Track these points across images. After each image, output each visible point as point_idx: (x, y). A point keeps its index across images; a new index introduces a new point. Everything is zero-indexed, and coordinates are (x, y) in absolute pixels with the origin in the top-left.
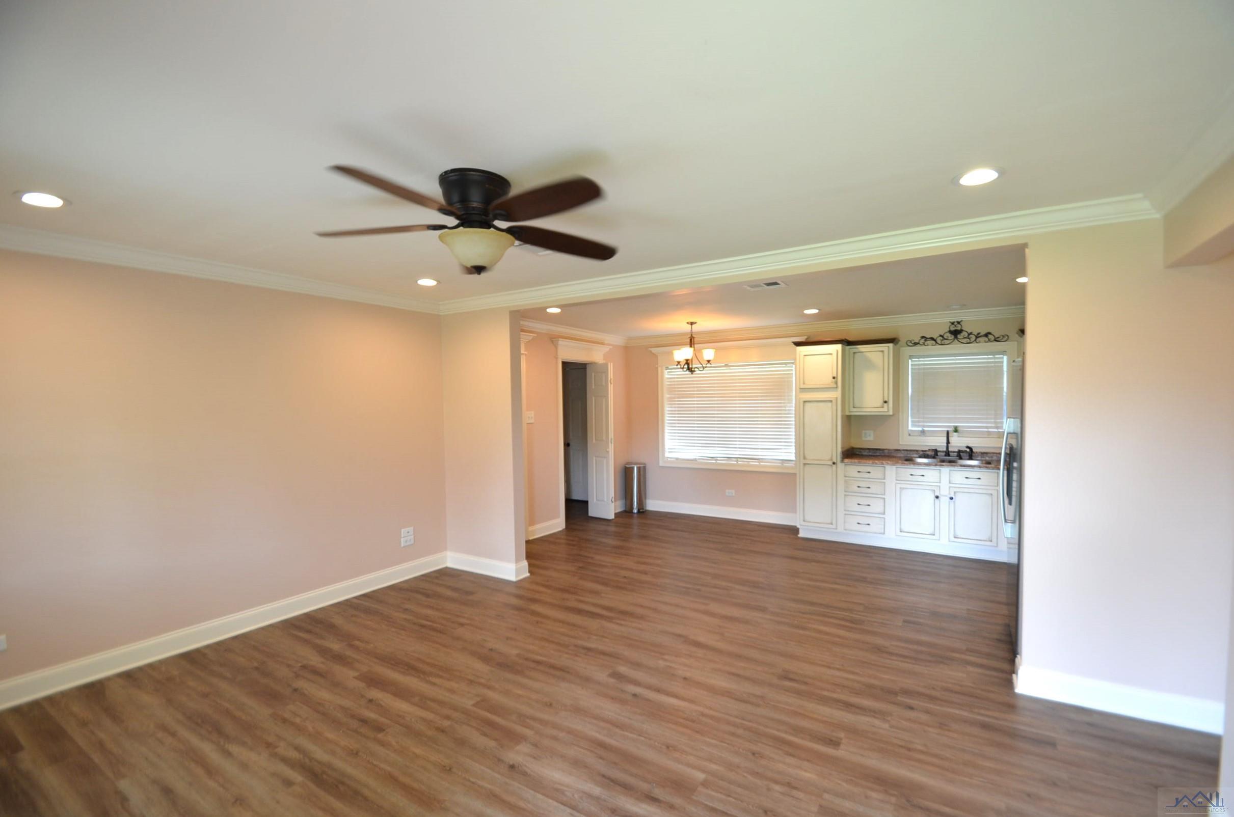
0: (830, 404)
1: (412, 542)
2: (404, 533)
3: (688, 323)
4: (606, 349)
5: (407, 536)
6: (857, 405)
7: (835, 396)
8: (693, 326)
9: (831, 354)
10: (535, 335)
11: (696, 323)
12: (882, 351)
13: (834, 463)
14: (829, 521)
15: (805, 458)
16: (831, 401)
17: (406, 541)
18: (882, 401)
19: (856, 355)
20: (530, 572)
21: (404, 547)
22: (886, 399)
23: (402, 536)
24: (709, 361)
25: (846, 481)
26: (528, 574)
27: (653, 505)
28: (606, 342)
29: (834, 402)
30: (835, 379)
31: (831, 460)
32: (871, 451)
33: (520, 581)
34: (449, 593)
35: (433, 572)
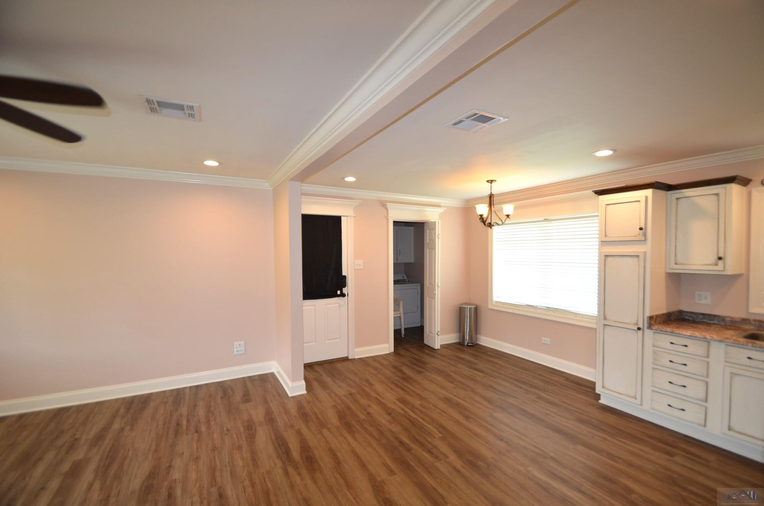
0: (635, 259)
1: (244, 352)
2: (236, 345)
3: (488, 181)
4: (441, 210)
5: (238, 347)
6: (680, 260)
7: (644, 251)
8: (493, 184)
9: (639, 201)
10: (361, 201)
11: (496, 181)
12: (717, 195)
13: (639, 329)
14: (633, 394)
15: (605, 318)
16: (638, 256)
17: (238, 351)
18: (715, 258)
19: (681, 202)
20: (306, 390)
21: (236, 355)
22: (721, 255)
23: (235, 347)
24: (508, 216)
25: (655, 353)
26: (305, 392)
27: (486, 341)
28: (442, 205)
29: (641, 258)
30: (644, 230)
31: (637, 324)
32: (706, 317)
33: (293, 397)
34: (238, 396)
35: (258, 375)
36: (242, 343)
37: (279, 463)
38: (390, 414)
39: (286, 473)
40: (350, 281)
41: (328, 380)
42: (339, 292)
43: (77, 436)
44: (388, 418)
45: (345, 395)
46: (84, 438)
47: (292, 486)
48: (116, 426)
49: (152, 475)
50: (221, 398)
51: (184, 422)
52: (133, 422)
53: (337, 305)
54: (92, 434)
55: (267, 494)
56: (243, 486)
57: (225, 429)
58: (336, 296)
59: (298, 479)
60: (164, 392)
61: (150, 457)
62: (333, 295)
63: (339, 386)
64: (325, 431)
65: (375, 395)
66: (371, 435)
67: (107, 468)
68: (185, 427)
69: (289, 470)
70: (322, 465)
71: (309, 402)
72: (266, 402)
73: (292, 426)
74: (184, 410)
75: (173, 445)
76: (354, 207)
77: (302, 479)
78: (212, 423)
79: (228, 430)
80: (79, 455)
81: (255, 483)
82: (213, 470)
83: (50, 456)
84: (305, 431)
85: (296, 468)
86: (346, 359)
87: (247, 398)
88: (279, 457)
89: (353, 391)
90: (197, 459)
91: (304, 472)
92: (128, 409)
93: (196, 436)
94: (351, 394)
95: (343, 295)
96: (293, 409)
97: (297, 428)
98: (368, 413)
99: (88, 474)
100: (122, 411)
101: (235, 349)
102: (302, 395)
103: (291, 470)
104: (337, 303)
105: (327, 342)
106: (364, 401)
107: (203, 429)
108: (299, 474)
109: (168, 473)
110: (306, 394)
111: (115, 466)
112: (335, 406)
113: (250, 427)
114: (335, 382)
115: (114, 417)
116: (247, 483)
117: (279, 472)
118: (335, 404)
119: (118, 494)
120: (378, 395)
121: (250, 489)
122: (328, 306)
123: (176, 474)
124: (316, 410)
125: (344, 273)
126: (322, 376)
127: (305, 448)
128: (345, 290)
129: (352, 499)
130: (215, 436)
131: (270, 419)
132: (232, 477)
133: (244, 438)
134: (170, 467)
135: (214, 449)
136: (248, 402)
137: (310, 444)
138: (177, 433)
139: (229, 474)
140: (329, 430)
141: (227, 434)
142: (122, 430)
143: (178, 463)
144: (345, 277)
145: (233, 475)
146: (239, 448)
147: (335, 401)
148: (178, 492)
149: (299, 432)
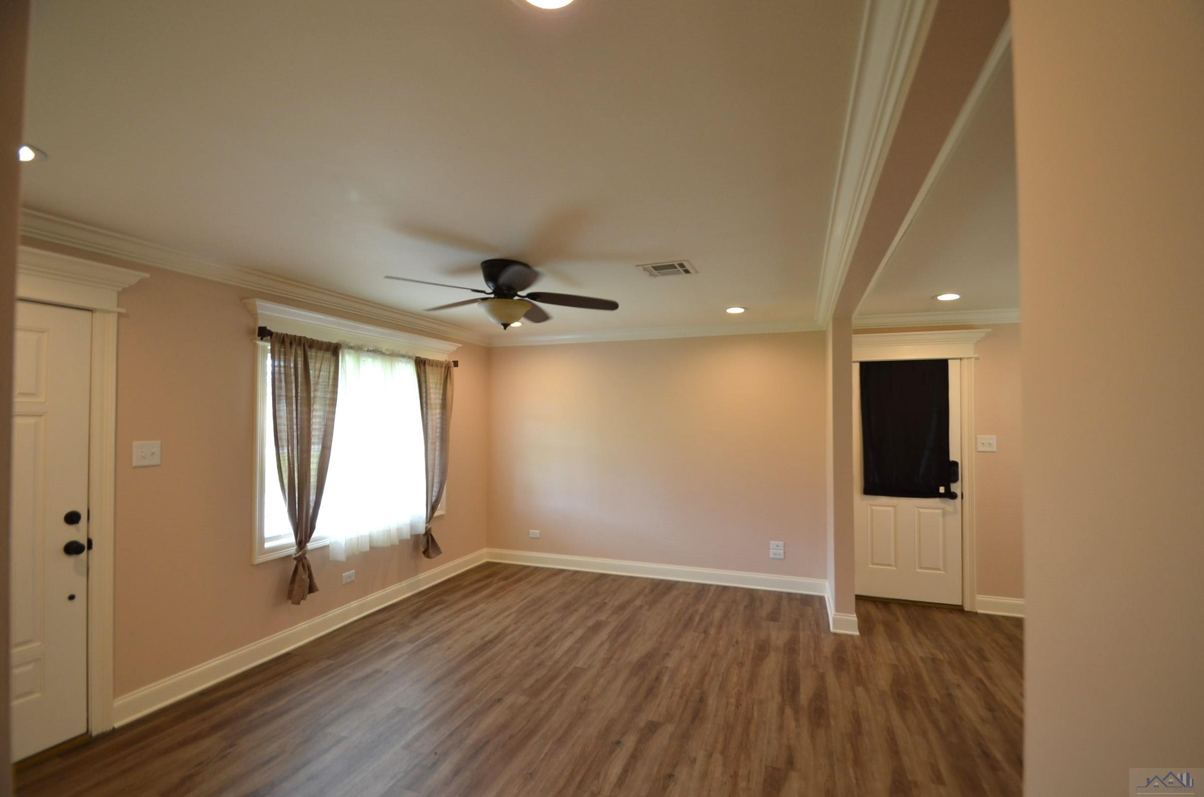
1: (783, 556)
2: (772, 546)
5: (776, 548)
17: (774, 554)
20: (860, 629)
21: (772, 559)
23: (771, 548)
26: (856, 632)
33: (835, 634)
34: (764, 612)
35: (801, 595)
36: (781, 543)
37: (778, 698)
38: (991, 710)
39: (782, 711)
40: (967, 471)
41: (905, 629)
42: (942, 490)
43: (606, 601)
44: (984, 713)
45: (921, 658)
46: (610, 604)
47: (781, 728)
48: (638, 602)
49: (650, 656)
50: (745, 607)
51: (697, 619)
52: (652, 604)
53: (939, 511)
54: (617, 603)
55: (748, 721)
56: (727, 703)
57: (734, 640)
58: (935, 494)
59: (793, 724)
60: (690, 584)
61: (655, 639)
62: (932, 493)
63: (920, 644)
64: (860, 690)
65: (981, 676)
66: (935, 723)
67: (619, 634)
68: (695, 623)
69: (786, 710)
70: (832, 723)
71: (855, 647)
72: (796, 627)
73: (815, 667)
74: (702, 608)
75: (679, 636)
76: (975, 342)
77: (798, 726)
78: (724, 629)
79: (737, 642)
80: (602, 617)
81: (741, 705)
82: (704, 674)
83: (583, 610)
84: (831, 679)
85: (796, 712)
86: (958, 609)
87: (774, 616)
88: (782, 692)
89: (942, 657)
90: (694, 657)
91: (804, 721)
92: (652, 590)
93: (702, 636)
94: (934, 660)
95: (951, 496)
96: (828, 648)
97: (821, 671)
98: (950, 695)
99: (604, 635)
100: (647, 591)
101: (771, 550)
102: (852, 636)
103: (788, 711)
104: (940, 509)
105: (917, 570)
106: (951, 676)
107: (712, 631)
108: (797, 720)
109: (663, 659)
110: (857, 636)
111: (624, 636)
112: (896, 666)
113: (763, 649)
114: (915, 635)
115: (639, 594)
116: (732, 700)
117: (773, 707)
118: (897, 663)
119: (618, 660)
120: (990, 677)
121: (733, 708)
122: (922, 510)
123: (670, 663)
124: (861, 660)
125: (954, 456)
126: (898, 621)
127: (820, 696)
128: (955, 488)
129: (853, 779)
130: (721, 643)
131: (791, 648)
132: (720, 688)
133: (750, 657)
134: (667, 654)
135: (714, 655)
136: (774, 621)
137: (829, 696)
138: (686, 626)
139: (718, 684)
140: (867, 690)
141: (733, 646)
142: (641, 607)
143: (676, 654)
144: (955, 464)
145: (722, 687)
146: (741, 664)
147: (899, 660)
148: (665, 679)
149: (822, 677)
